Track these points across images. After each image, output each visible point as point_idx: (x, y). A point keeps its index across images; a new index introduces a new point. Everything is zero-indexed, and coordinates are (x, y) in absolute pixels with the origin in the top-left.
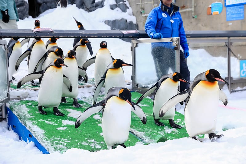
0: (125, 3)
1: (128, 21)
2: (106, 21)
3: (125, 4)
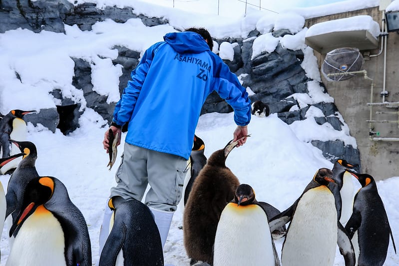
0: (337, 116)
1: (346, 144)
2: (313, 141)
3: (338, 119)
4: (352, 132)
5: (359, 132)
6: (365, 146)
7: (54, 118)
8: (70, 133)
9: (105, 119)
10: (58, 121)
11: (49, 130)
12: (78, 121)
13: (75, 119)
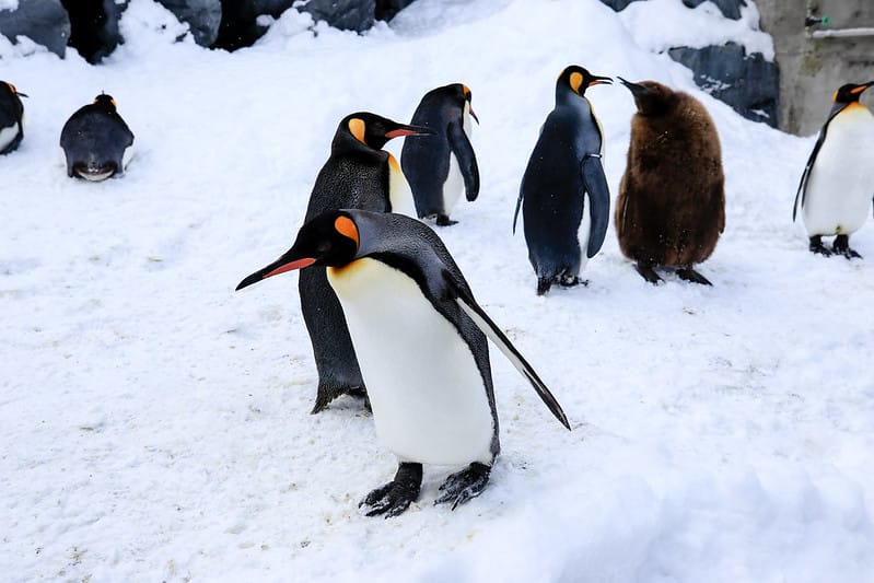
1: (748, 52)
2: (672, 49)
4: (765, 22)
5: (782, 19)
6: (794, 54)
7: (56, 21)
8: (104, 59)
9: (181, 21)
10: (67, 28)
11: (50, 50)
12: (117, 27)
13: (111, 22)
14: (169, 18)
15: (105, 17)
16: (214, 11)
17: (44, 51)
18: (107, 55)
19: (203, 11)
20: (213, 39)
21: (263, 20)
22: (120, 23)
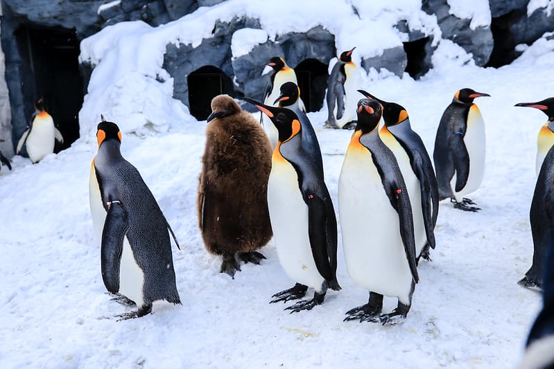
14: (461, 51)
15: (425, 54)
16: (489, 45)
17: (392, 76)
18: (423, 75)
19: (482, 46)
20: (486, 62)
21: (519, 48)
22: (433, 57)
